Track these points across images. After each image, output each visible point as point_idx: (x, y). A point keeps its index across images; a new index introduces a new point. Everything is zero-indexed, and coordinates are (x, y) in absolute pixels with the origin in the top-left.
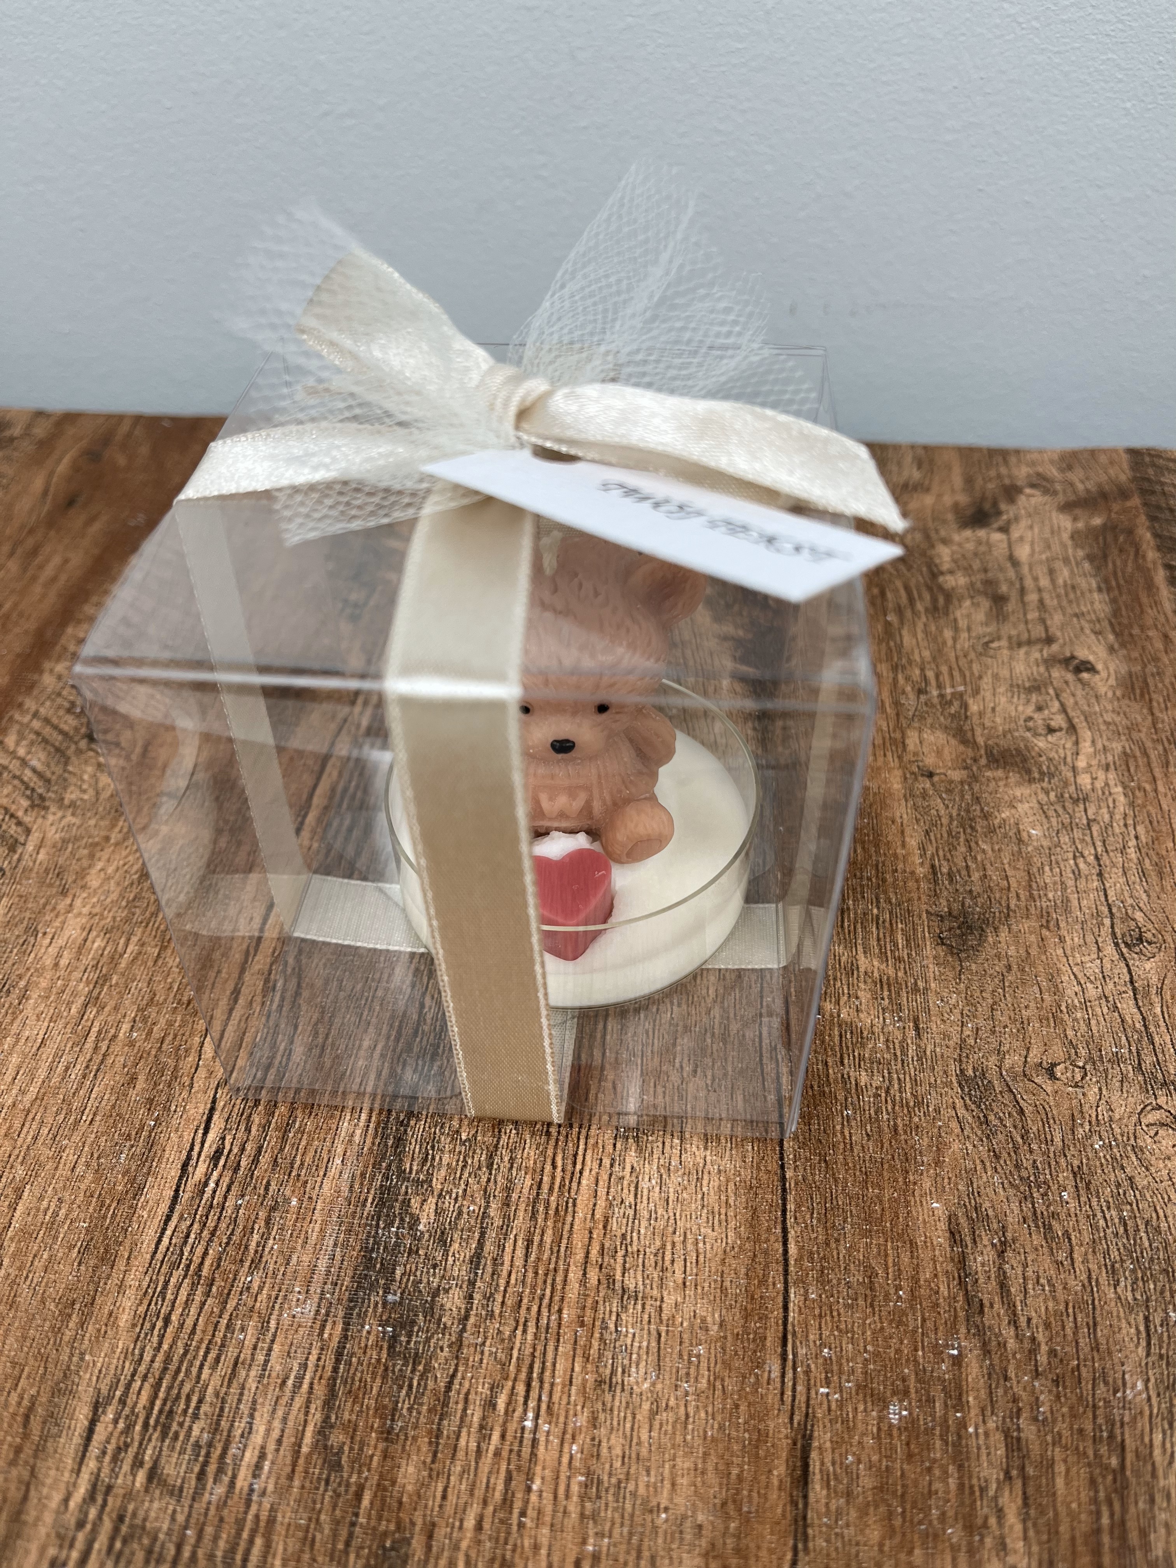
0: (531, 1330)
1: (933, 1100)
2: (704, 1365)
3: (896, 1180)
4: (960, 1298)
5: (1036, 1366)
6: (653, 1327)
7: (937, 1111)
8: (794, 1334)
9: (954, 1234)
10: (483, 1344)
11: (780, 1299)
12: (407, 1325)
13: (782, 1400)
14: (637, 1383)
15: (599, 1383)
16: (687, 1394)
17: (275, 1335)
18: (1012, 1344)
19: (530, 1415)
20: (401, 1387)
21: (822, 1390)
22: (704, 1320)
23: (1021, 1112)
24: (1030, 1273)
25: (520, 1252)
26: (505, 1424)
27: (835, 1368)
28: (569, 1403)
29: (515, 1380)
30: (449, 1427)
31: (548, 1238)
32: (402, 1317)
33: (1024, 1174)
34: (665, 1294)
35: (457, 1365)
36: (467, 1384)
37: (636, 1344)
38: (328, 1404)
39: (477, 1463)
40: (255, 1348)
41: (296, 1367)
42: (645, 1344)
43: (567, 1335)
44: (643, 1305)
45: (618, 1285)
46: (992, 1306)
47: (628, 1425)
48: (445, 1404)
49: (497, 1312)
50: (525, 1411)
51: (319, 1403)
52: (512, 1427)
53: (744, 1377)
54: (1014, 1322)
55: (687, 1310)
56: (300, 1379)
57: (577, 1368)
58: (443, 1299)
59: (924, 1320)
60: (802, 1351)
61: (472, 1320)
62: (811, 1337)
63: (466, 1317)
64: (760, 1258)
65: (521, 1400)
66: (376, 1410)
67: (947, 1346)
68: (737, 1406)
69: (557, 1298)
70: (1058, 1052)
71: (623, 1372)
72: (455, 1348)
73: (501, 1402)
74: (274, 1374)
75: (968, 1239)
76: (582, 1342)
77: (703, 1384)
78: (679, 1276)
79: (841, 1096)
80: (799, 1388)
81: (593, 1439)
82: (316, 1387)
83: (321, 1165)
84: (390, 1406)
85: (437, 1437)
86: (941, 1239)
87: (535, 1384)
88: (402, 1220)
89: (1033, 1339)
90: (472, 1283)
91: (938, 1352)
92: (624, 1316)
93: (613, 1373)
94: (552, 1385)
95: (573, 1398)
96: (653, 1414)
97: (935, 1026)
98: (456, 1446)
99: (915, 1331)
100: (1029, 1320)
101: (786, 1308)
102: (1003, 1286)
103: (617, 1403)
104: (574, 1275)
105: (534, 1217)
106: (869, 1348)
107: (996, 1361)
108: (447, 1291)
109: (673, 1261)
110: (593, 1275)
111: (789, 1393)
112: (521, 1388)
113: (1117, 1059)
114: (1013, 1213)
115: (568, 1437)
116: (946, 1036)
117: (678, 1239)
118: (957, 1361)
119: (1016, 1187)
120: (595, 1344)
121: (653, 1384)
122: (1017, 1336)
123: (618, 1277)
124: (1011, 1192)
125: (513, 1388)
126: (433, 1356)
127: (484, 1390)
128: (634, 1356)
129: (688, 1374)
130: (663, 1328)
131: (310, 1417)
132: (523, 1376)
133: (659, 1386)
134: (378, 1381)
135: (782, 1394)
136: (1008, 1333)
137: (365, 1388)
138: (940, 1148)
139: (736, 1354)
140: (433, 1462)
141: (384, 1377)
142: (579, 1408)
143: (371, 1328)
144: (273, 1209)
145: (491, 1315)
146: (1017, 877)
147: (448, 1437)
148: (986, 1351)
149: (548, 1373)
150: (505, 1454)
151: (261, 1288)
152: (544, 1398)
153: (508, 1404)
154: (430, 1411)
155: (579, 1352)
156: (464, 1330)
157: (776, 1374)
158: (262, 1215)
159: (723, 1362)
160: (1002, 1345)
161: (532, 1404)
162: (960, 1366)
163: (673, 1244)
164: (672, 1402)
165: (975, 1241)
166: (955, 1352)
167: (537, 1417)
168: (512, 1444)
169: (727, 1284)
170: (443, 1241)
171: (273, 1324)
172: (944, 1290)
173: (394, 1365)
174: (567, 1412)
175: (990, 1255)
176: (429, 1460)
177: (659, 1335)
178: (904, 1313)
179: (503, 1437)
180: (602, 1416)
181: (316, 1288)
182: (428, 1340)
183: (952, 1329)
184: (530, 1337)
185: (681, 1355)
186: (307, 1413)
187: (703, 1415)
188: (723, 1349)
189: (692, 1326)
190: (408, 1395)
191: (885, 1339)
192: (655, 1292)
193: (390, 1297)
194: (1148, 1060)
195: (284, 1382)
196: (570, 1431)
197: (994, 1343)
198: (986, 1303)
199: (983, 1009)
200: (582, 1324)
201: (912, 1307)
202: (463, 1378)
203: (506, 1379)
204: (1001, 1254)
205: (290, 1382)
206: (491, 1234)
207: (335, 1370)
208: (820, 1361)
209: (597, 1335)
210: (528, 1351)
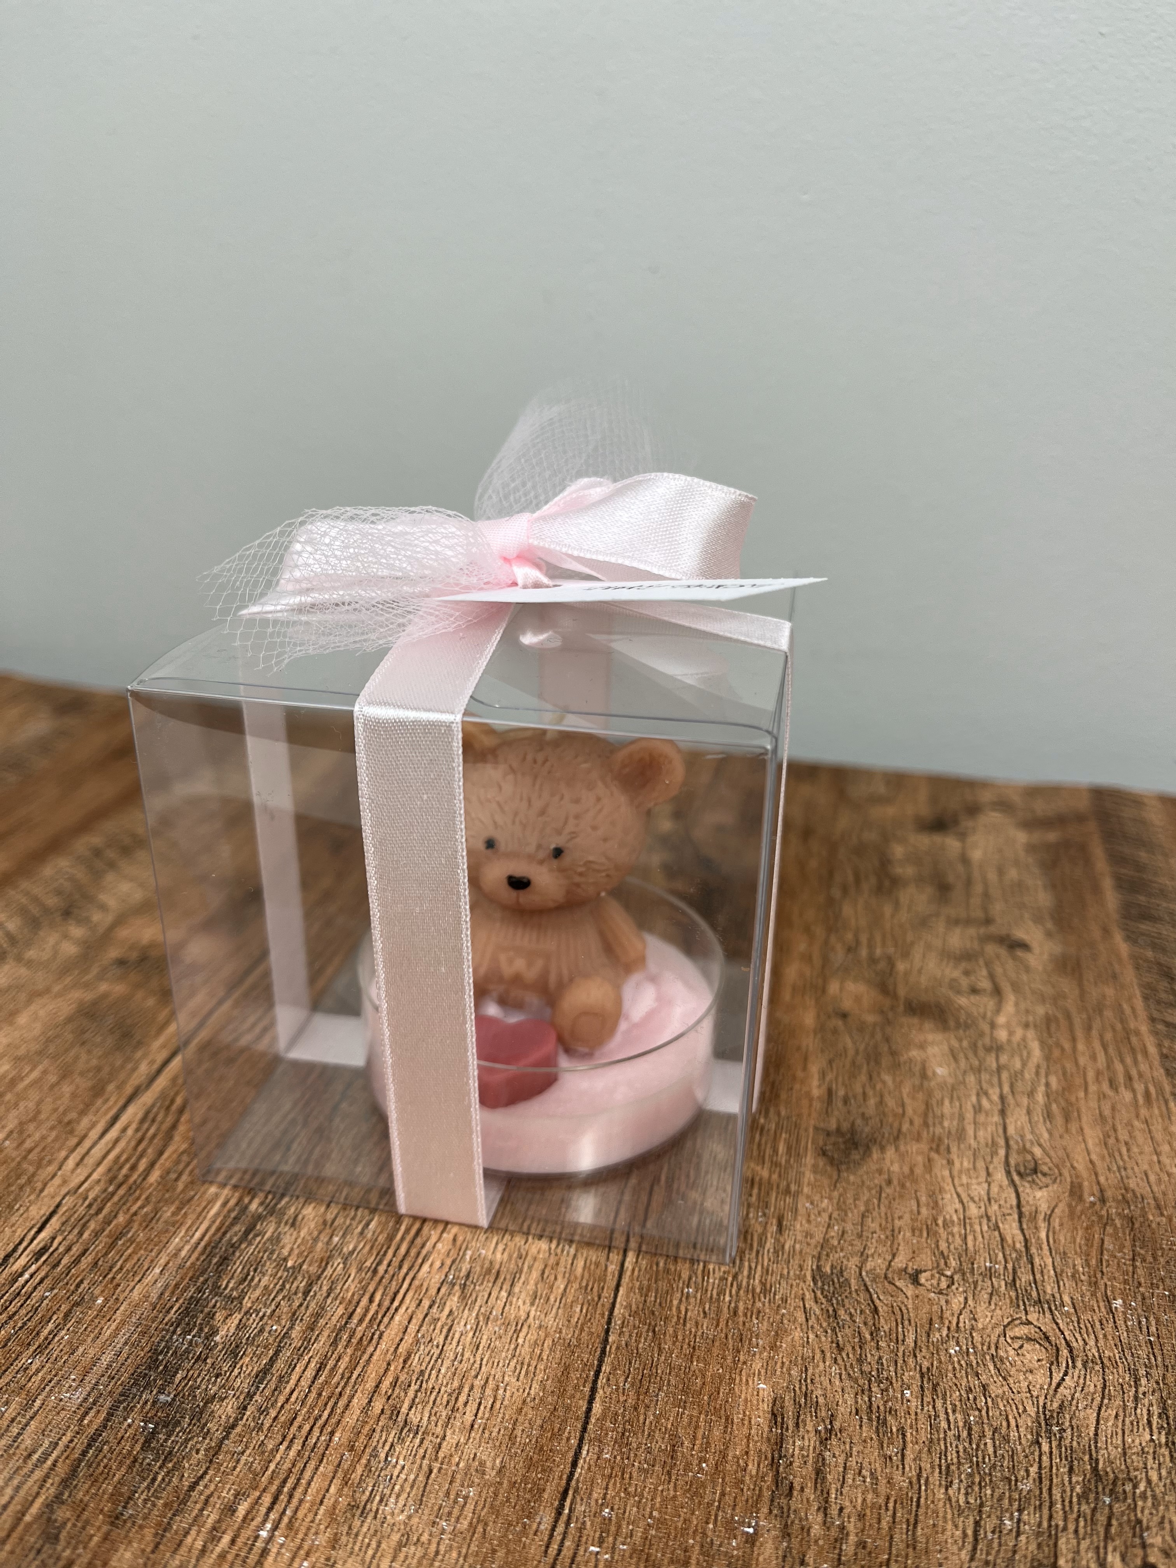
0: (297, 1446)
1: (783, 1290)
2: (470, 1507)
3: (724, 1358)
4: (769, 1479)
5: (840, 1555)
6: (426, 1462)
7: (784, 1300)
8: (576, 1491)
9: (776, 1416)
10: (243, 1453)
11: (571, 1454)
12: (170, 1424)
13: (546, 1552)
14: (393, 1514)
15: (352, 1507)
16: (443, 1532)
17: (36, 1413)
18: (816, 1530)
19: (269, 1526)
20: (144, 1479)
21: (592, 1548)
22: (482, 1464)
23: (876, 1310)
24: (852, 1463)
25: (310, 1373)
26: (239, 1529)
27: (613, 1528)
28: (312, 1522)
29: (264, 1490)
30: (180, 1523)
31: (343, 1365)
32: (168, 1415)
33: (866, 1368)
34: (449, 1432)
35: (208, 1468)
36: (212, 1487)
37: (403, 1476)
38: (65, 1483)
39: (198, 1560)
40: (13, 1420)
41: (46, 1444)
42: (412, 1477)
43: (332, 1457)
44: (421, 1442)
45: (401, 1418)
46: (802, 1490)
47: (370, 1552)
48: (184, 1502)
49: (267, 1425)
50: (265, 1521)
51: (57, 1479)
52: (246, 1533)
53: (510, 1525)
54: (825, 1510)
55: (469, 1450)
56: (46, 1455)
57: (333, 1490)
58: (215, 1406)
59: (723, 1494)
60: (580, 1508)
61: (238, 1429)
62: (595, 1495)
63: (233, 1427)
64: (561, 1412)
65: (263, 1510)
66: (112, 1494)
67: (743, 1523)
68: (494, 1551)
69: (333, 1421)
70: (926, 1260)
71: (381, 1501)
72: (212, 1452)
73: (242, 1510)
74: (23, 1446)
75: (791, 1424)
76: (345, 1465)
77: (464, 1524)
78: (469, 1418)
79: (685, 1275)
80: (567, 1543)
81: (328, 1559)
82: (59, 1465)
83: (139, 1272)
84: (126, 1495)
85: (165, 1530)
86: (761, 1419)
87: (283, 1498)
88: (201, 1329)
89: (842, 1528)
90: (250, 1396)
91: (731, 1528)
92: (398, 1448)
93: (369, 1500)
94: (301, 1501)
95: (319, 1517)
96: (400, 1545)
97: (800, 1225)
98: (181, 1541)
99: (710, 1504)
100: (841, 1510)
101: (574, 1464)
102: (819, 1473)
103: (365, 1529)
104: (359, 1401)
105: (335, 1343)
106: (655, 1513)
107: (795, 1542)
108: (222, 1399)
109: (466, 1404)
110: (378, 1405)
111: (555, 1546)
112: (267, 1500)
113: (990, 1273)
114: (846, 1403)
115: (302, 1552)
116: (808, 1234)
117: (478, 1383)
118: (751, 1540)
119: (856, 1381)
120: (359, 1470)
121: (409, 1517)
122: (825, 1523)
123: (404, 1410)
124: (847, 1383)
125: (259, 1498)
126: (188, 1457)
127: (227, 1495)
128: (397, 1487)
129: (450, 1514)
130: (436, 1466)
131: (43, 1491)
132: (274, 1488)
133: (415, 1520)
134: (123, 1470)
135: (547, 1547)
136: (815, 1520)
137: (108, 1475)
138: (779, 1333)
139: (508, 1500)
140: (153, 1552)
141: (130, 1468)
142: (322, 1527)
143: (134, 1421)
144: (77, 1304)
145: (260, 1428)
146: (913, 1108)
147: (176, 1533)
148: (786, 1533)
149: (300, 1490)
150: (230, 1557)
151: (38, 1371)
152: (288, 1512)
153: (248, 1513)
154: (165, 1505)
155: (340, 1474)
156: (226, 1437)
157: (545, 1526)
158: (64, 1308)
159: (492, 1506)
160: (806, 1530)
161: (273, 1516)
162: (753, 1544)
163: (472, 1388)
164: (425, 1538)
165: (797, 1425)
166: (751, 1530)
167: (275, 1528)
168: (240, 1549)
169: (518, 1432)
170: (234, 1352)
171: (38, 1403)
172: (752, 1468)
173: (144, 1459)
174: (309, 1529)
175: (811, 1440)
176: (149, 1550)
177: (431, 1471)
178: (703, 1485)
179: (233, 1542)
180: (344, 1539)
181: (91, 1378)
182: (187, 1441)
183: (753, 1506)
184: (292, 1453)
185: (448, 1494)
186: (41, 1487)
187: (454, 1554)
188: (496, 1495)
189: (468, 1467)
190: (148, 1488)
191: (675, 1508)
192: (439, 1430)
193: (162, 1398)
194: (1025, 1277)
195: (30, 1456)
196: (306, 1546)
197: (796, 1527)
198: (797, 1487)
199: (853, 1216)
200: (352, 1449)
201: (713, 1481)
202: (210, 1481)
203: (255, 1489)
204: (824, 1442)
205: (35, 1457)
206: (286, 1354)
207: (84, 1453)
208: (598, 1520)
209: (364, 1461)
210: (287, 1465)
